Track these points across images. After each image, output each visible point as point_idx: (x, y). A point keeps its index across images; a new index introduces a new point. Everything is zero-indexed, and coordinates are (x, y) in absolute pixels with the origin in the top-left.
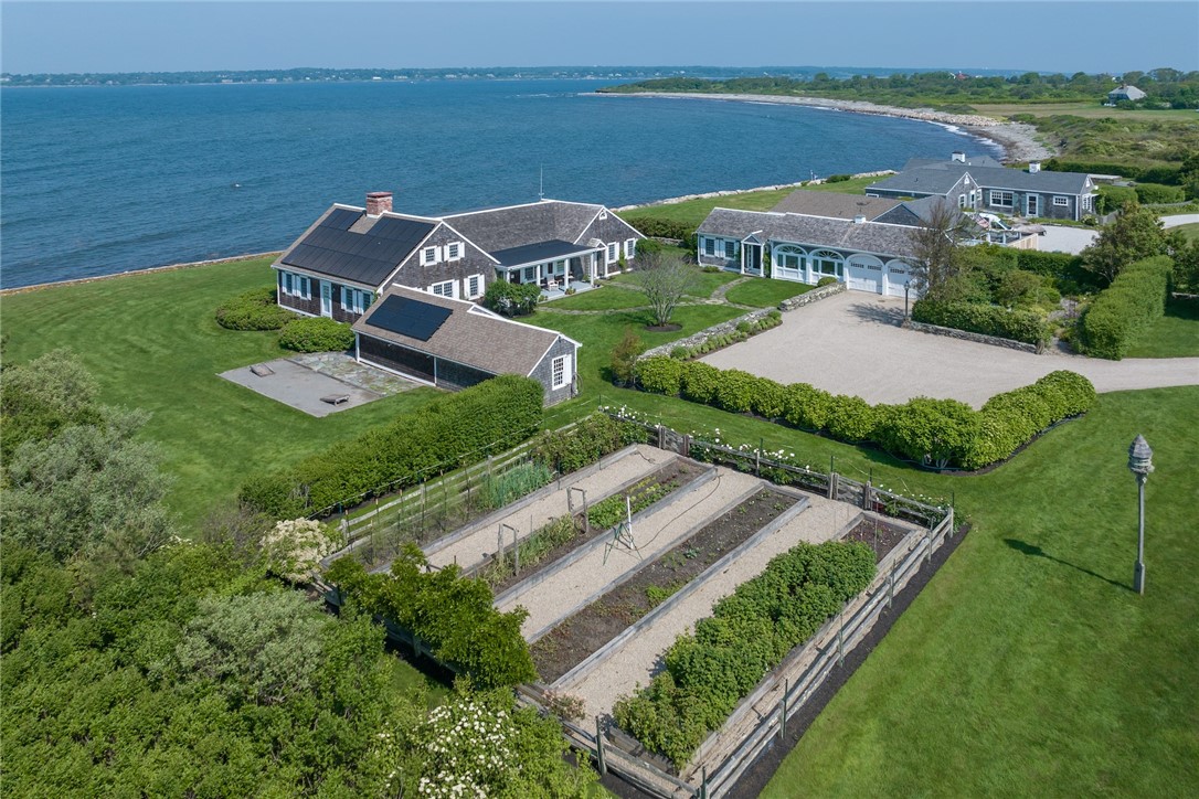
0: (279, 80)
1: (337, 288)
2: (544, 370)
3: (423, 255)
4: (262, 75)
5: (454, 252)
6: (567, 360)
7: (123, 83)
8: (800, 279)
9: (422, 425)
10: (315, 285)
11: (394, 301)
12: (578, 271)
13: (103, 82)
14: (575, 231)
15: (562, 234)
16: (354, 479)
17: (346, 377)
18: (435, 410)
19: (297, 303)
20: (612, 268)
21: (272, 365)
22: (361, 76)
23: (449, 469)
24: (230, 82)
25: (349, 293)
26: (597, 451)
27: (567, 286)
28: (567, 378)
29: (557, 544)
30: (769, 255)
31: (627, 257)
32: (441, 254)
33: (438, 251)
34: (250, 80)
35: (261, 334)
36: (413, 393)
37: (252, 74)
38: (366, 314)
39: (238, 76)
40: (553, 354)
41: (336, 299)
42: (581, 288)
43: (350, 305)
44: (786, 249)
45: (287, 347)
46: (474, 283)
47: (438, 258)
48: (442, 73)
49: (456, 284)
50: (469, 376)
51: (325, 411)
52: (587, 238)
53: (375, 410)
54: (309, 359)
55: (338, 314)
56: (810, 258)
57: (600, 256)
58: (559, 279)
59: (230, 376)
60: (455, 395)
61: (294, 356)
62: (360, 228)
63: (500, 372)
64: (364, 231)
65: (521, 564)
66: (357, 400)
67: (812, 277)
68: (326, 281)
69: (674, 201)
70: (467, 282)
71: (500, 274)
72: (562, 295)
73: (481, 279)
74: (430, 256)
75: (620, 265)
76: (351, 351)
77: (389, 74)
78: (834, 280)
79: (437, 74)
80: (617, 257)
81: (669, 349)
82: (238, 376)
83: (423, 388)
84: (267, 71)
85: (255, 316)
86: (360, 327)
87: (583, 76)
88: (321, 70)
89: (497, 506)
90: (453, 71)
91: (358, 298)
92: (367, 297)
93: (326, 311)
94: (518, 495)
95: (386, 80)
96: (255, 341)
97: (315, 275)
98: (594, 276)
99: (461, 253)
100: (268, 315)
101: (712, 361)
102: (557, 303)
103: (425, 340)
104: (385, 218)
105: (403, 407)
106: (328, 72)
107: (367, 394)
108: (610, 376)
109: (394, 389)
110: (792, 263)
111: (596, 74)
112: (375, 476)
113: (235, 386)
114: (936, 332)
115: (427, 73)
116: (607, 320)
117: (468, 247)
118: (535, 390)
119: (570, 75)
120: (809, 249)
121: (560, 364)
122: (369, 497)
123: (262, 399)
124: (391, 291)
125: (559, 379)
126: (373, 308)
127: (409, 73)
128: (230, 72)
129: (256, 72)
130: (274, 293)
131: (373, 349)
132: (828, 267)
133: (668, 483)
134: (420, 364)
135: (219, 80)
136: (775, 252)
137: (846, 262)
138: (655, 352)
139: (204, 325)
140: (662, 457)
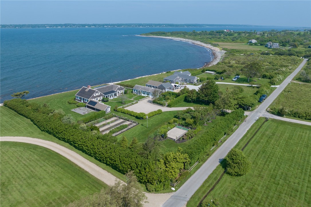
0: (61, 27)
1: (84, 99)
2: (106, 110)
3: (94, 95)
4: (57, 25)
5: (98, 94)
6: (109, 108)
7: (21, 27)
8: (145, 96)
9: (93, 115)
10: (81, 98)
11: (91, 101)
12: (115, 95)
13: (15, 27)
14: (115, 89)
15: (114, 90)
16: (87, 120)
17: (85, 110)
18: (95, 114)
19: (78, 100)
20: (120, 94)
21: (76, 109)
22: (82, 26)
23: (96, 120)
24: (49, 27)
25: (85, 99)
26: (110, 118)
27: (113, 97)
28: (109, 110)
29: (104, 125)
30: (141, 92)
31: (123, 92)
32: (97, 94)
33: (96, 94)
34: (54, 27)
35: (74, 105)
36: (93, 112)
37: (54, 25)
38: (88, 103)
39: (51, 26)
40: (107, 108)
41: (84, 100)
42: (116, 97)
43: (85, 101)
44: (143, 92)
45: (78, 106)
46: (101, 98)
47: (96, 95)
48: (103, 25)
49: (98, 98)
50: (99, 110)
51: (83, 114)
52: (117, 90)
53: (89, 114)
54: (81, 108)
55: (84, 102)
56: (146, 93)
57: (119, 92)
58: (113, 96)
59: (72, 110)
60: (97, 112)
61: (79, 108)
62: (87, 90)
63: (102, 110)
64: (87, 91)
65: (101, 127)
66: (87, 113)
67: (146, 95)
68: (82, 98)
69: (137, 78)
70: (100, 98)
71: (104, 96)
72: (113, 98)
73: (102, 97)
74: (95, 95)
75: (122, 93)
76: (86, 107)
77: (89, 25)
78: (148, 96)
79: (102, 26)
80: (121, 92)
81: (122, 107)
82: (73, 110)
83: (94, 112)
84: (58, 24)
85: (73, 102)
86: (87, 104)
87: (139, 27)
88: (72, 24)
89: (100, 122)
90: (106, 25)
91: (86, 100)
92: (87, 100)
93: (82, 102)
94: (102, 122)
95: (89, 27)
96: (74, 106)
97: (81, 97)
98: (118, 95)
99: (99, 94)
100: (74, 102)
101: (125, 109)
102: (112, 100)
103: (94, 106)
104: (90, 89)
105: (92, 114)
106: (74, 25)
107: (88, 112)
108: (114, 110)
109: (91, 112)
110: (144, 93)
111: (143, 26)
112: (89, 120)
113: (73, 111)
114: (154, 104)
115: (100, 25)
116: (117, 102)
117: (100, 93)
118: (105, 112)
119: (136, 26)
120: (146, 92)
121: (108, 109)
122: (88, 122)
123: (76, 113)
124: (90, 100)
125: (108, 111)
126: (88, 102)
127: (95, 25)
128: (48, 25)
129: (55, 25)
130: (75, 98)
131: (88, 107)
132: (148, 94)
133: (116, 120)
134: (94, 109)
135: (46, 27)
136: (142, 92)
137: (150, 94)
138: (120, 107)
139: (67, 103)
140: (116, 118)
